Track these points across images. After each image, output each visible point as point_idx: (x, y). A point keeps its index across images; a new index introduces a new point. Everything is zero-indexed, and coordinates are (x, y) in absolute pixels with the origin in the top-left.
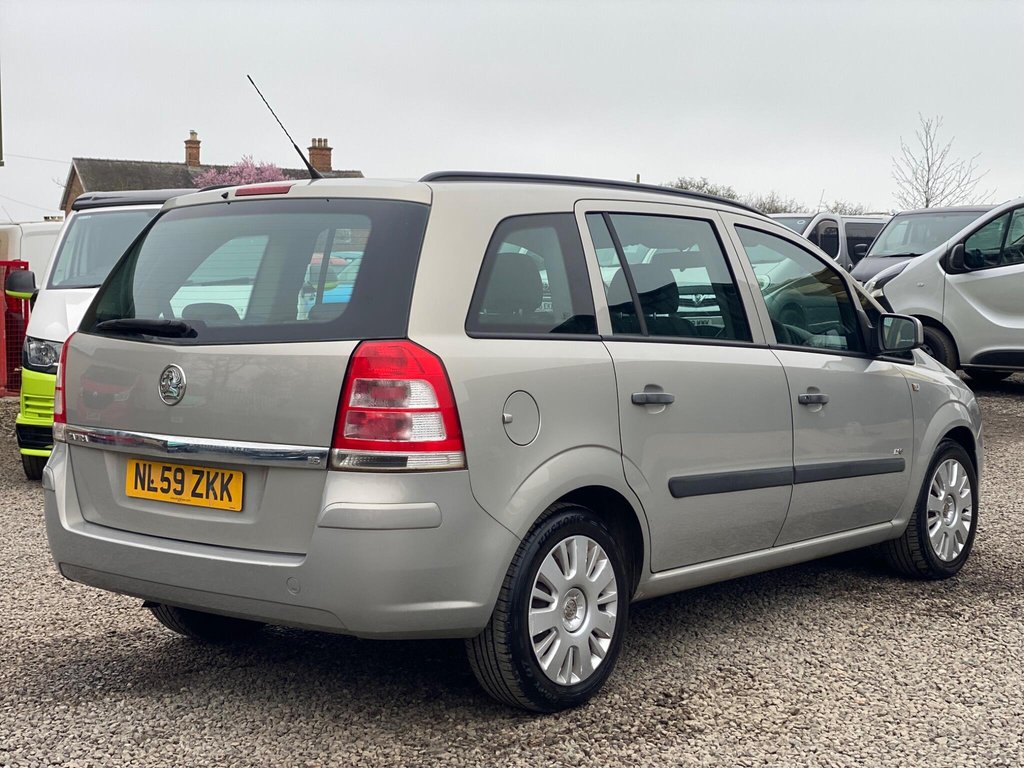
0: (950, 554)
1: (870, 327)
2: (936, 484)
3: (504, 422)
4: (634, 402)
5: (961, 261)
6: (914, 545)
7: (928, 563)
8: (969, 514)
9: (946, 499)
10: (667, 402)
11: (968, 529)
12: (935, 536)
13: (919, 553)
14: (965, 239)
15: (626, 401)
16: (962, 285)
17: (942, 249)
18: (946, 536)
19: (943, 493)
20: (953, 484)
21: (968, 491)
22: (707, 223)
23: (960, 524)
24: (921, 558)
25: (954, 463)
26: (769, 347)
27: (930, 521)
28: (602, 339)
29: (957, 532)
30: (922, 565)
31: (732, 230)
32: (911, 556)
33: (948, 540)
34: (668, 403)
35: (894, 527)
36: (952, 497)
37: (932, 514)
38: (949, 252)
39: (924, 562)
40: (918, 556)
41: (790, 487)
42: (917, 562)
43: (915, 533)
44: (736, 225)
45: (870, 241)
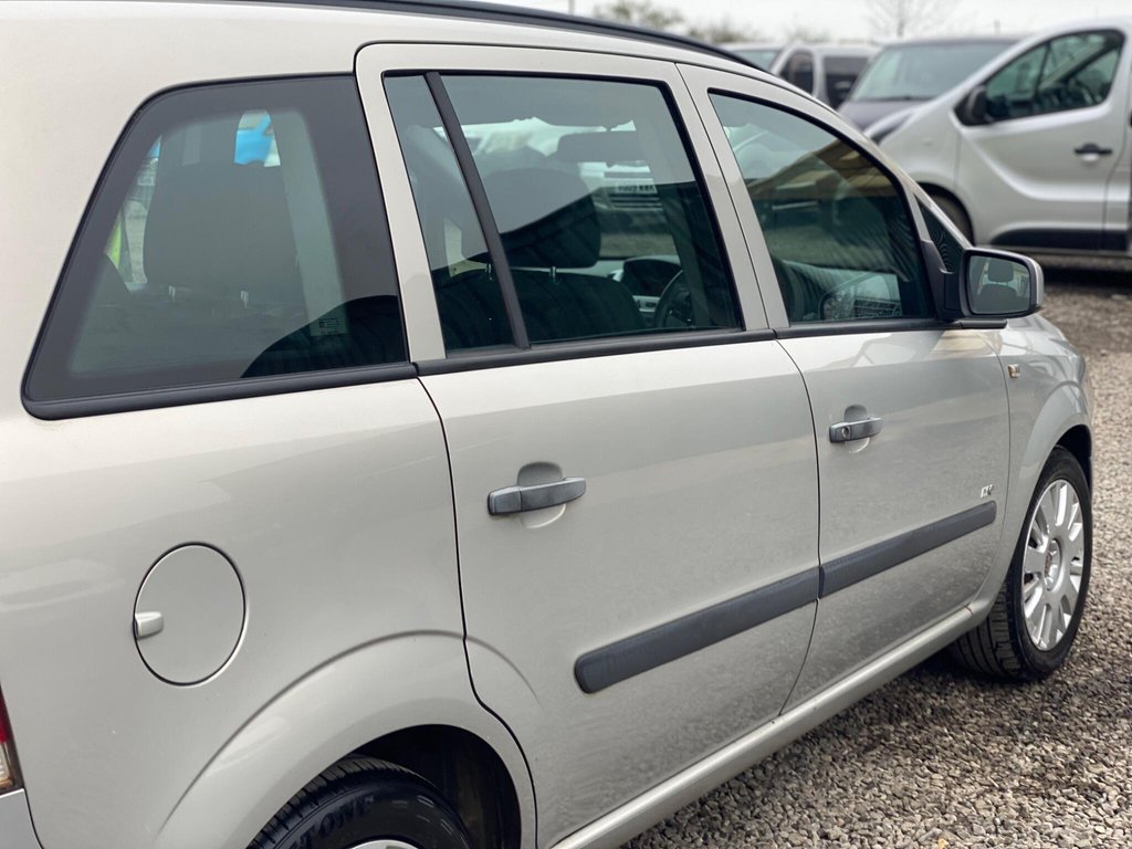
0: (1053, 636)
1: (944, 271)
2: (1036, 528)
3: (136, 637)
4: (493, 512)
5: (982, 110)
6: (1001, 633)
7: (1021, 661)
8: (1079, 564)
9: (1050, 548)
10: (568, 496)
11: (1077, 588)
12: (1033, 615)
13: (1009, 646)
14: (986, 82)
15: (473, 513)
16: (983, 142)
17: (955, 94)
18: (1049, 607)
19: (1045, 539)
20: (1060, 521)
21: (1079, 526)
22: (656, 91)
23: (1068, 583)
24: (1011, 654)
25: (1063, 485)
26: (775, 336)
27: (1026, 589)
28: (418, 372)
29: (1064, 599)
30: (1012, 664)
31: (704, 101)
32: (994, 651)
33: (1050, 615)
34: (569, 500)
35: (974, 616)
36: (1059, 542)
37: (1029, 578)
38: (965, 100)
39: (1016, 660)
40: (1006, 652)
41: (813, 605)
42: (1002, 660)
43: (1004, 616)
44: (711, 91)
45: (853, 79)
